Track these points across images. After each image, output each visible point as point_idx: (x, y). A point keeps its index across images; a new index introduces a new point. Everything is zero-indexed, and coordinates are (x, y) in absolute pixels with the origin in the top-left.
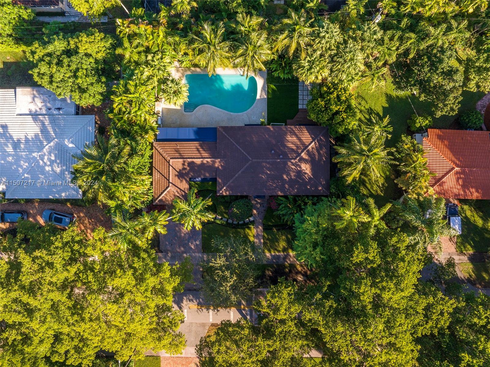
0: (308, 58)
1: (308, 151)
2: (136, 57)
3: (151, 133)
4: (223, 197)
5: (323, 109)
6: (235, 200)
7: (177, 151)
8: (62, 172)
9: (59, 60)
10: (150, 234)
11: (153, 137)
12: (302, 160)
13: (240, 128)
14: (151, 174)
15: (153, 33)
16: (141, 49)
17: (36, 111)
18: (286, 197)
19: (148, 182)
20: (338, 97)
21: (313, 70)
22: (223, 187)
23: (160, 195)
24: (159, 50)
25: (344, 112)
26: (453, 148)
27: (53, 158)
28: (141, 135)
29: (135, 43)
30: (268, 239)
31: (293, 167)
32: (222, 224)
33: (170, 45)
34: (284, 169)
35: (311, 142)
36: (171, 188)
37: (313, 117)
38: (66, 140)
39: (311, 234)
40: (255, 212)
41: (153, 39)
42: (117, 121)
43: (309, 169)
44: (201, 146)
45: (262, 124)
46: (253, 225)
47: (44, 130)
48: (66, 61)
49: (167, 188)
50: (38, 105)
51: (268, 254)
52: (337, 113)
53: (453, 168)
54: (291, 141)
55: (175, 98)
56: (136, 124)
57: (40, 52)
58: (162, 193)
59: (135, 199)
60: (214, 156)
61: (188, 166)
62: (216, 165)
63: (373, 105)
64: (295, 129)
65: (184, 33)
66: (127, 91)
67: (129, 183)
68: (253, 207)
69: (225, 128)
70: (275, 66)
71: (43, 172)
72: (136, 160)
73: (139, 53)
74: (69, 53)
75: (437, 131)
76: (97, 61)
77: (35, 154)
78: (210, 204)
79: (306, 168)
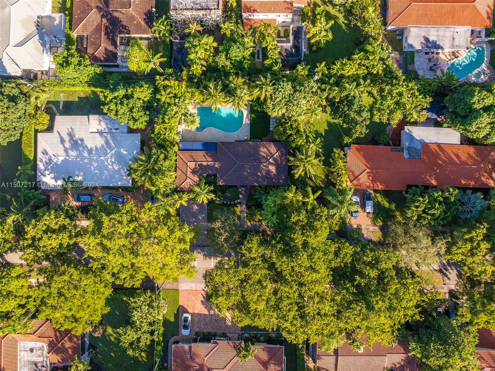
0: (272, 103)
1: (274, 158)
2: (168, 100)
3: (176, 146)
4: (221, 186)
5: (282, 133)
6: (228, 188)
7: (192, 157)
8: (119, 169)
9: (121, 101)
10: (178, 206)
11: (178, 148)
12: (270, 163)
13: (232, 143)
14: (176, 171)
15: (178, 86)
16: (171, 95)
17: (102, 130)
18: (260, 187)
19: (174, 177)
20: (291, 125)
21: (275, 110)
22: (220, 180)
23: (181, 185)
24: (182, 96)
25: (295, 134)
26: (367, 157)
27: (113, 161)
28: (170, 147)
29: (168, 91)
30: (249, 214)
31: (264, 168)
32: (219, 204)
33: (189, 93)
34: (259, 169)
35: (276, 152)
36: (188, 180)
37: (276, 137)
38: (122, 149)
39: (271, 207)
40: (241, 196)
41: (179, 89)
42: (156, 139)
43: (274, 169)
44: (206, 153)
45: (246, 141)
46: (240, 205)
47: (107, 142)
48: (125, 102)
49: (186, 180)
50: (103, 126)
51: (249, 224)
52: (291, 135)
53: (366, 170)
54: (263, 151)
55: (192, 125)
56: (168, 141)
57: (110, 96)
58: (182, 183)
59: (166, 187)
60: (215, 161)
61: (199, 166)
62: (216, 166)
63: (318, 128)
64: (266, 144)
65: (198, 85)
66: (164, 122)
67: (163, 177)
68: (240, 193)
69: (222, 143)
70: (255, 103)
71: (107, 169)
72: (167, 163)
73: (170, 98)
74: (128, 97)
75: (357, 146)
76: (144, 102)
77: (102, 158)
78: (212, 189)
79: (272, 169)
